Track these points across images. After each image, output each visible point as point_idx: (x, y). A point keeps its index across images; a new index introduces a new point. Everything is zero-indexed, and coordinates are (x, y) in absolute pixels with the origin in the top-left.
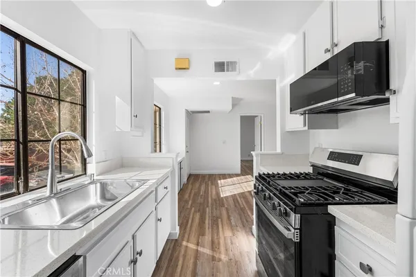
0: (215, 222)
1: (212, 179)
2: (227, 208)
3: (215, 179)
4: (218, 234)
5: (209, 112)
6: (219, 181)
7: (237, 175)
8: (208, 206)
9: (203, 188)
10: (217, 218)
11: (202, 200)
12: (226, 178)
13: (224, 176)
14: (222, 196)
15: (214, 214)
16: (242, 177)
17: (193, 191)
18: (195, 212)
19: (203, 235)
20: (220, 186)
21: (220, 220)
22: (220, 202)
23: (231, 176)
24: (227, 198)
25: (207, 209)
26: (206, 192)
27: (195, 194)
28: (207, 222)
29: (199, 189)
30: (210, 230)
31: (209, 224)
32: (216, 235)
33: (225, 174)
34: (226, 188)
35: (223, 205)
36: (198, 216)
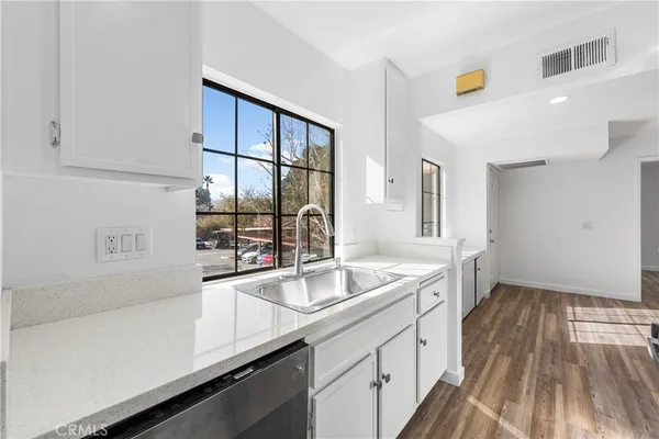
0: (547, 388)
1: (553, 300)
2: (583, 369)
3: (558, 301)
4: (551, 411)
5: (542, 163)
6: (569, 309)
7: (627, 304)
8: (532, 350)
9: (525, 313)
10: (554, 380)
11: (520, 336)
12: (591, 305)
13: (586, 300)
14: (573, 340)
15: (548, 372)
16: (646, 312)
17: (501, 315)
18: (500, 353)
19: (515, 400)
20: (570, 317)
21: (559, 387)
22: (564, 351)
23: (605, 302)
24: (586, 347)
25: (531, 356)
26: (533, 322)
27: (505, 321)
28: (526, 378)
29: (517, 314)
30: (532, 396)
31: (529, 384)
32: (544, 411)
33: (588, 297)
34: (588, 326)
35: (574, 359)
36: (505, 363)
